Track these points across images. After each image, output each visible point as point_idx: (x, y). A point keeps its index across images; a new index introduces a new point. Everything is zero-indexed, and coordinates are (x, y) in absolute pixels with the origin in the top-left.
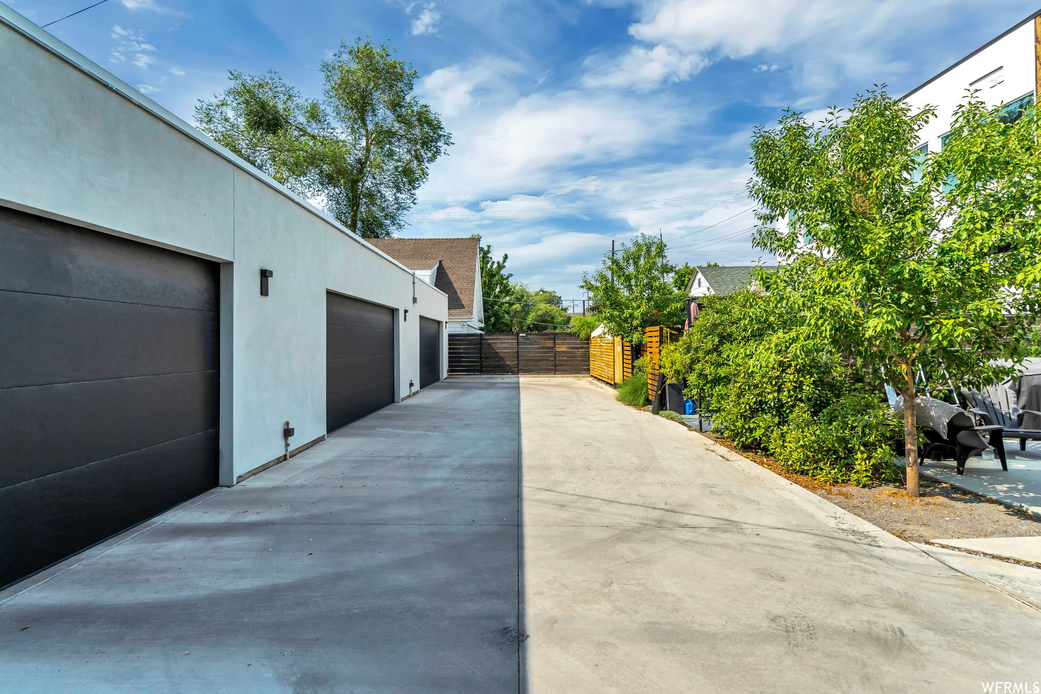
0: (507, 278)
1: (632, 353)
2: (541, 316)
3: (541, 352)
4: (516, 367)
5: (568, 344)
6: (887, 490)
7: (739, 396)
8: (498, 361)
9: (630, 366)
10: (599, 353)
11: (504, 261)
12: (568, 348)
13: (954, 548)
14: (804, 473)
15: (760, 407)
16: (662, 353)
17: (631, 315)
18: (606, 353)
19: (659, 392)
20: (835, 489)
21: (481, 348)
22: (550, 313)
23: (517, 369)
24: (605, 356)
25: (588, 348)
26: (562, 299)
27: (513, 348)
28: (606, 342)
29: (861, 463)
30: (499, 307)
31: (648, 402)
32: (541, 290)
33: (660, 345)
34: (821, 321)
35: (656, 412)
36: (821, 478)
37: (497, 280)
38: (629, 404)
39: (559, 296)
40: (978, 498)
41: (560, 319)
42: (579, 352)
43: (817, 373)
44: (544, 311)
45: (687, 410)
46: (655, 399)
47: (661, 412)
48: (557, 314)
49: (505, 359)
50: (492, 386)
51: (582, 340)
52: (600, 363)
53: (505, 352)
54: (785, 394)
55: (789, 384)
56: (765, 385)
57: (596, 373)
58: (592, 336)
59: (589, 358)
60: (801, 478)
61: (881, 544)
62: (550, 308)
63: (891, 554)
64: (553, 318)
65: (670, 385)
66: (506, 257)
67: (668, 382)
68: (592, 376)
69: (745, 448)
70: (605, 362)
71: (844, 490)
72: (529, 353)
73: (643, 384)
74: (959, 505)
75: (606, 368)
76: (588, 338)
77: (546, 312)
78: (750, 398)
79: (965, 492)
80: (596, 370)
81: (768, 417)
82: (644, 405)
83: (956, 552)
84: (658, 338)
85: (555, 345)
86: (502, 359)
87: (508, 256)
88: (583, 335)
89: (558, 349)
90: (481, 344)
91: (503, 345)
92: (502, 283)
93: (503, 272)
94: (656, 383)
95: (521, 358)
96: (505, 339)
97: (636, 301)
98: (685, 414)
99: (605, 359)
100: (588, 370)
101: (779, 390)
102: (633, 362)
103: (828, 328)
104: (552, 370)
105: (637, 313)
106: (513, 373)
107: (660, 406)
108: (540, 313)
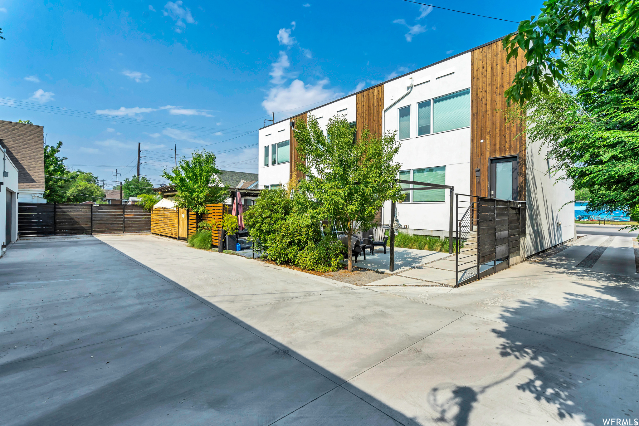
0: (62, 160)
1: (197, 219)
2: (81, 191)
3: (114, 218)
4: (90, 229)
5: (135, 212)
6: (342, 271)
7: (282, 239)
8: (72, 225)
9: (195, 226)
10: (163, 218)
11: (59, 147)
12: (134, 215)
13: (372, 286)
14: (313, 270)
15: (290, 244)
16: (224, 219)
17: (198, 196)
18: (170, 219)
19: (223, 240)
20: (326, 274)
21: (55, 215)
22: (89, 189)
23: (90, 231)
24: (168, 220)
25: (150, 215)
26: (98, 179)
27: (87, 215)
28: (170, 211)
29: (334, 262)
30: (54, 182)
31: (213, 246)
32: (78, 171)
33: (223, 214)
34: (330, 206)
35: (221, 251)
36: (320, 270)
37: (51, 161)
38: (201, 248)
39: (96, 177)
40: (365, 270)
41: (99, 194)
42: (143, 217)
43: (314, 227)
44: (84, 187)
45: (237, 249)
46: (220, 245)
47: (224, 251)
48: (96, 190)
49: (80, 223)
50: (76, 244)
51: (146, 210)
52: (163, 225)
53: (79, 218)
54: (302, 236)
55: (304, 232)
56: (294, 233)
57: (159, 231)
58: (154, 208)
59: (151, 221)
60: (313, 272)
61: (355, 289)
62: (89, 185)
63: (359, 291)
64: (92, 193)
65: (229, 236)
66: (60, 144)
67: (229, 234)
68: (153, 233)
69: (282, 263)
70: (169, 224)
71: (329, 274)
72: (102, 218)
73: (209, 236)
74: (363, 272)
75: (169, 228)
76: (151, 209)
77: (86, 187)
78: (287, 240)
79: (361, 268)
80: (158, 229)
81: (295, 247)
82: (210, 248)
83: (373, 286)
84: (222, 210)
85: (124, 213)
86: (77, 222)
87: (63, 143)
88: (147, 207)
89: (126, 216)
90: (55, 212)
91: (78, 213)
92: (56, 164)
93: (56, 155)
94: (220, 235)
95: (94, 222)
96: (80, 208)
97: (200, 188)
98: (236, 251)
99: (168, 222)
100: (150, 229)
101: (301, 235)
102: (197, 223)
103: (333, 208)
104: (121, 230)
105: (201, 195)
106: (87, 233)
107: (223, 248)
108: (80, 188)
